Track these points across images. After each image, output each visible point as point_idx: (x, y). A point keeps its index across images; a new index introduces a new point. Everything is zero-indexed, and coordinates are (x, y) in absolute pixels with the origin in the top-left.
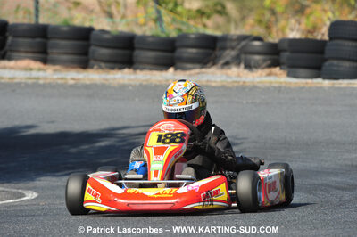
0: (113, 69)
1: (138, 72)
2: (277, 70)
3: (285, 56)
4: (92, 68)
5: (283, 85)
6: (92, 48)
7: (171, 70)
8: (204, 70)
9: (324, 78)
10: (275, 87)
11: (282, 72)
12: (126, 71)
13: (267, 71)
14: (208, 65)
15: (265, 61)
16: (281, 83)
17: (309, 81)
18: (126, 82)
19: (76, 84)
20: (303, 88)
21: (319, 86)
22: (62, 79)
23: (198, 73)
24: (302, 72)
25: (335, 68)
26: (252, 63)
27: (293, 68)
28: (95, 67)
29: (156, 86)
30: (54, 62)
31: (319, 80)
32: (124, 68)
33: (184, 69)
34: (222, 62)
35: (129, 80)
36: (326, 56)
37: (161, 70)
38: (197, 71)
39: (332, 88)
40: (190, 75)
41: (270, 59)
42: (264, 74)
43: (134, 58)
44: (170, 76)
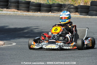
0: (35, 12)
1: (42, 13)
2: (77, 13)
3: (79, 10)
4: (30, 11)
6: (30, 6)
7: (50, 12)
8: (58, 13)
10: (76, 18)
12: (39, 12)
13: (75, 13)
14: (60, 11)
16: (78, 16)
17: (85, 16)
18: (39, 15)
19: (26, 16)
20: (84, 18)
22: (22, 14)
24: (83, 14)
25: (92, 13)
26: (71, 11)
27: (81, 13)
28: (31, 11)
29: (46, 16)
30: (20, 10)
31: (88, 16)
32: (38, 12)
33: (53, 12)
35: (40, 15)
36: (90, 10)
37: (48, 13)
38: (57, 13)
39: (91, 18)
40: (55, 14)
41: (75, 10)
42: (74, 14)
43: (41, 9)
44: (50, 14)
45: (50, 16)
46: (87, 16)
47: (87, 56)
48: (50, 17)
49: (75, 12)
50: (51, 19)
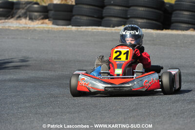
2: (47, 21)
3: (51, 13)
5: (51, 29)
8: (6, 21)
9: (73, 26)
10: (45, 30)
11: (49, 22)
13: (42, 21)
14: (9, 18)
15: (40, 16)
16: (49, 28)
17: (65, 27)
20: (61, 31)
23: (4, 22)
24: (60, 22)
25: (79, 20)
26: (33, 17)
27: (56, 20)
31: (70, 27)
34: (17, 16)
36: (74, 13)
39: (77, 31)
41: (43, 15)
42: (40, 23)
46: (68, 27)
47: (69, 112)
49: (43, 19)
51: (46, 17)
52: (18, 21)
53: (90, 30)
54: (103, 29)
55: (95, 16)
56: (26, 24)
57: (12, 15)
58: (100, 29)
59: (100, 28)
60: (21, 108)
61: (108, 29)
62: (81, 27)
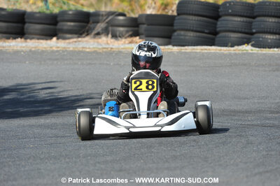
0: (9, 38)
1: (28, 40)
2: (137, 39)
3: (143, 28)
7: (55, 39)
8: (80, 39)
9: (173, 46)
11: (141, 40)
12: (19, 40)
13: (129, 39)
14: (84, 35)
15: (127, 32)
18: (19, 48)
21: (169, 51)
23: (76, 42)
25: (182, 37)
26: (118, 34)
29: (43, 51)
31: (170, 47)
32: (17, 38)
33: (64, 39)
34: (95, 32)
35: (21, 47)
36: (175, 28)
37: (47, 39)
38: (75, 40)
39: (180, 52)
40: (70, 43)
41: (131, 31)
42: (127, 42)
43: (25, 30)
44: (54, 44)
45: (54, 49)
46: (167, 47)
47: (168, 169)
48: (53, 52)
49: (131, 36)
50: (57, 59)
51: (136, 34)
52: (96, 40)
53: (198, 51)
54: (216, 50)
55: (206, 31)
56: (108, 44)
57: (87, 32)
58: (213, 49)
59: (213, 47)
60: (99, 163)
61: (224, 50)
62: (186, 47)
